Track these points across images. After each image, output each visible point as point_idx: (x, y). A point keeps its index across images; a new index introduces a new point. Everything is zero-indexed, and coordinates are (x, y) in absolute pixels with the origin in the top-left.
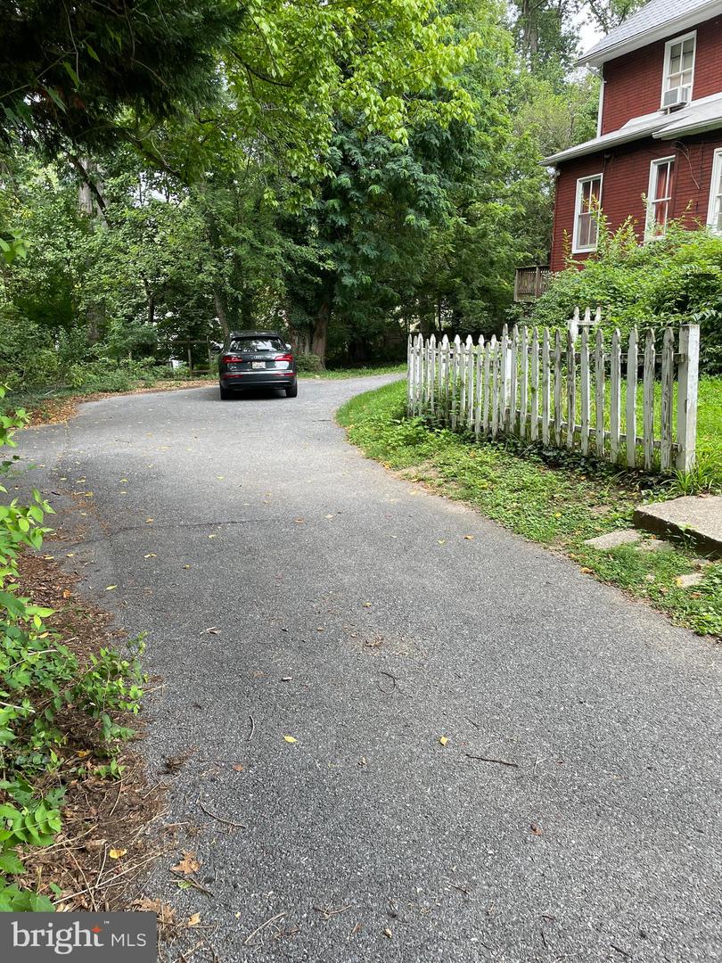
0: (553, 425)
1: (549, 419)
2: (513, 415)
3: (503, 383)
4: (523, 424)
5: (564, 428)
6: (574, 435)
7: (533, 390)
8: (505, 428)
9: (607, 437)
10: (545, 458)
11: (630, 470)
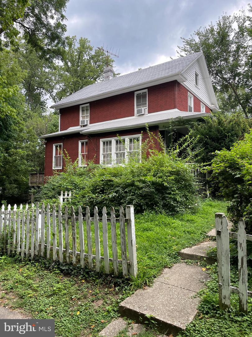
0: (64, 252)
1: (63, 249)
2: (43, 247)
3: (37, 231)
4: (48, 252)
5: (71, 253)
6: (77, 257)
7: (54, 235)
8: (38, 254)
9: (94, 258)
10: (62, 271)
11: (107, 275)
